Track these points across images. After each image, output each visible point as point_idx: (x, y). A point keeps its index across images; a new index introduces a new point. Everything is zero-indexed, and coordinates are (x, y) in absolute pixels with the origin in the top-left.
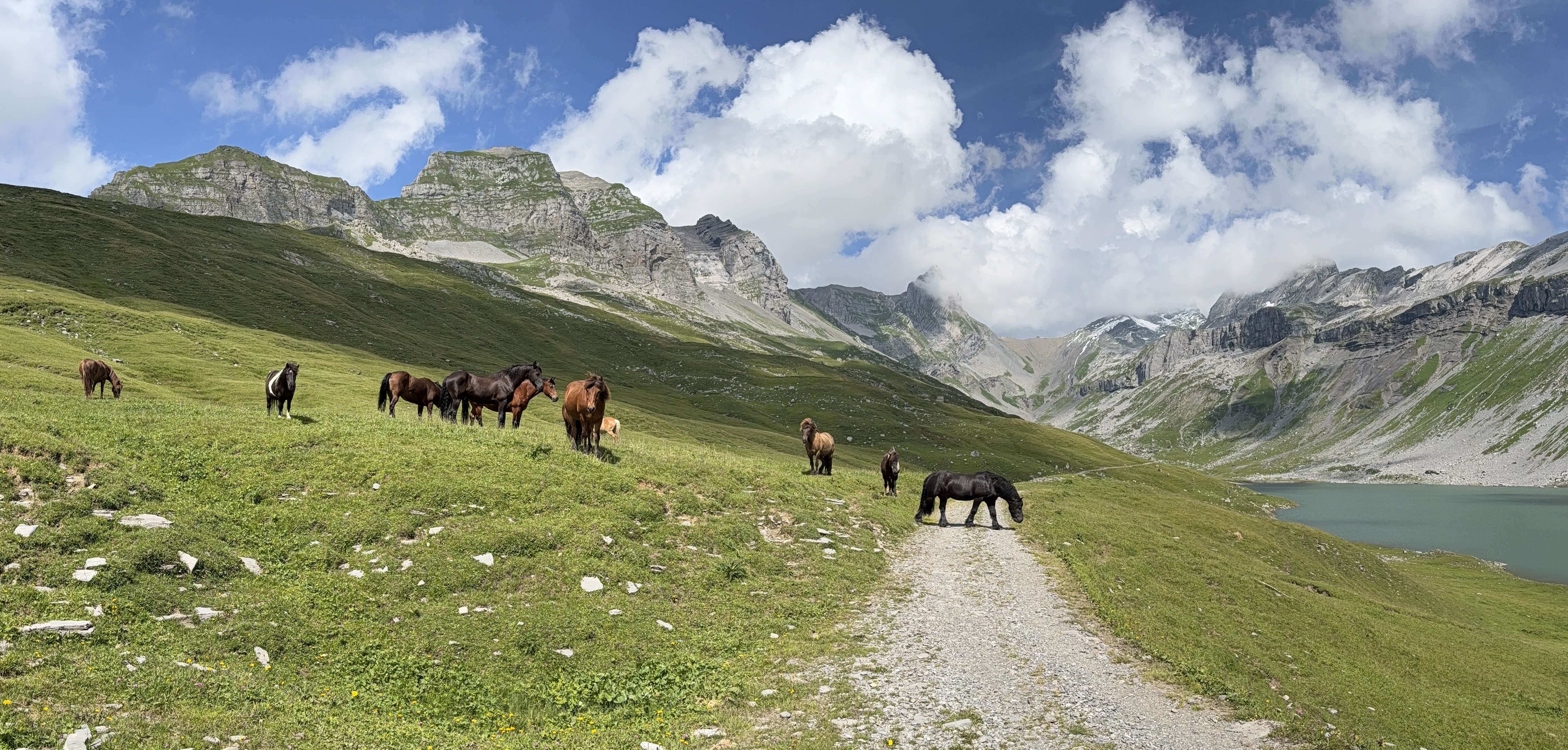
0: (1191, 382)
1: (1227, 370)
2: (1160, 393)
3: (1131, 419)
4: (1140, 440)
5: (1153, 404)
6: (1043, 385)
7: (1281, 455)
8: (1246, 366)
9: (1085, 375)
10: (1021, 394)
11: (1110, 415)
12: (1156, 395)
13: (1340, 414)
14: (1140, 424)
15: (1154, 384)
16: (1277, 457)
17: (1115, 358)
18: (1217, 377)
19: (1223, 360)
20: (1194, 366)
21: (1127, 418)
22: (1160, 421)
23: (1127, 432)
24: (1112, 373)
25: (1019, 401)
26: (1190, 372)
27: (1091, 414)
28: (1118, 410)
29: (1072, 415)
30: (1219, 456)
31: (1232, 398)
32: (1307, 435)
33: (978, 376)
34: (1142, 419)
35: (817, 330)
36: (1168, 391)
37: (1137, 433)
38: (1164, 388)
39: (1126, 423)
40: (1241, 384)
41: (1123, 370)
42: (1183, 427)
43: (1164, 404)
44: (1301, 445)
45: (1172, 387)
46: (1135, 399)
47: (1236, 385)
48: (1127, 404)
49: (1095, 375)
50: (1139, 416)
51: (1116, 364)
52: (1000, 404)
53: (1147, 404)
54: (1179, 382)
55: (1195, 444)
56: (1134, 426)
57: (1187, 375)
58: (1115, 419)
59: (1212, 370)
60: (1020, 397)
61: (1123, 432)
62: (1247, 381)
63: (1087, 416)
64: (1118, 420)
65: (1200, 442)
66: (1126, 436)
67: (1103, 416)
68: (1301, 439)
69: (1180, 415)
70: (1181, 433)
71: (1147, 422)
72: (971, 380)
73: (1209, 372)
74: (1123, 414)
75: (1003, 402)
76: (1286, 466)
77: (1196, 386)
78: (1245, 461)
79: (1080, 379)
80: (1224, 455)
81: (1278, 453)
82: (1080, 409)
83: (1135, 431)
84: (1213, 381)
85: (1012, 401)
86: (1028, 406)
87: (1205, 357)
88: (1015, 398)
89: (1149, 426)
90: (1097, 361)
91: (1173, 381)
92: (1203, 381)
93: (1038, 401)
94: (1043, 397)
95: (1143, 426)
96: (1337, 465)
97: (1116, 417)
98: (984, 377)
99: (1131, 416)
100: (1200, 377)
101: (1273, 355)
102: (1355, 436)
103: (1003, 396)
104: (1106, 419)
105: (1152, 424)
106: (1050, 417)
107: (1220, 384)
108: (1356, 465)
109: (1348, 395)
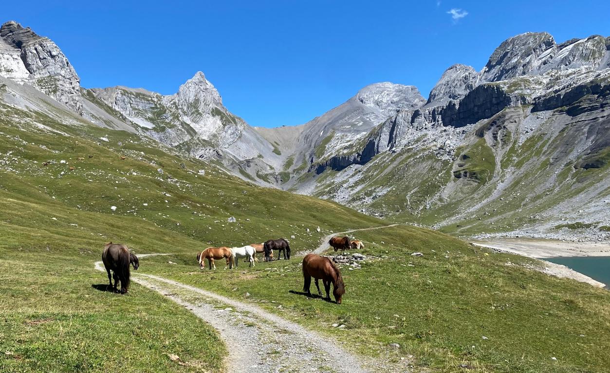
0: (416, 154)
1: (448, 142)
2: (389, 165)
3: (363, 189)
4: (372, 205)
5: (383, 174)
6: (289, 164)
7: (504, 216)
8: (466, 137)
9: (323, 154)
10: (271, 171)
11: (345, 185)
12: (385, 167)
13: (563, 176)
14: (371, 192)
15: (382, 158)
16: (500, 217)
17: (348, 139)
18: (440, 149)
19: (444, 134)
20: (417, 141)
21: (359, 188)
22: (389, 189)
23: (360, 199)
24: (345, 151)
25: (270, 177)
26: (414, 146)
27: (329, 185)
28: (352, 181)
29: (313, 187)
30: (444, 218)
31: (454, 165)
32: (530, 196)
33: (236, 159)
34: (373, 188)
35: (105, 122)
36: (396, 163)
37: (369, 200)
38: (392, 161)
39: (358, 192)
40: (463, 154)
41: (355, 148)
42: (409, 194)
43: (392, 174)
44: (524, 205)
45: (399, 160)
46: (366, 172)
47: (457, 155)
48: (359, 176)
49: (332, 154)
50: (371, 186)
51: (349, 143)
52: (255, 181)
53: (377, 175)
54: (405, 156)
55: (421, 207)
56: (366, 194)
57: (412, 149)
58: (350, 189)
59: (435, 143)
60: (271, 174)
61: (357, 200)
62: (468, 150)
63: (326, 188)
64: (352, 190)
65: (426, 206)
66: (359, 203)
67: (339, 187)
68: (523, 200)
69: (407, 183)
70: (408, 198)
71: (377, 190)
72: (231, 162)
73: (432, 144)
74: (357, 184)
75: (257, 178)
76: (509, 225)
77: (420, 157)
78: (470, 222)
79: (319, 157)
80: (449, 216)
81: (501, 213)
82: (319, 182)
83: (367, 198)
84: (436, 153)
85: (265, 178)
86: (277, 182)
87: (428, 132)
88: (267, 175)
89: (380, 194)
90: (333, 142)
91: (400, 154)
92: (426, 153)
93: (284, 177)
94: (289, 173)
95: (374, 194)
96: (565, 223)
97: (350, 187)
98: (241, 159)
99: (363, 186)
100: (424, 150)
101: (492, 125)
102: (582, 195)
103: (257, 174)
104: (342, 189)
105: (382, 192)
106: (295, 190)
107: (442, 155)
108: (587, 223)
109: (572, 157)
